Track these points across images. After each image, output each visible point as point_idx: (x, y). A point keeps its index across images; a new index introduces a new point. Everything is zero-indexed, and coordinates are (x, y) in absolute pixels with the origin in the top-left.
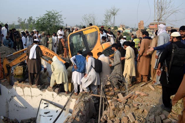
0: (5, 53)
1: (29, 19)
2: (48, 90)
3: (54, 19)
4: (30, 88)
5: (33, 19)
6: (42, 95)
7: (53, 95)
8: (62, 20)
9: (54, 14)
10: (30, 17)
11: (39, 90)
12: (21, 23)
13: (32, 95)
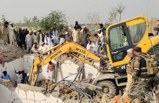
0: (10, 51)
1: (34, 18)
2: (52, 96)
3: (58, 18)
4: (34, 92)
5: (37, 18)
6: (46, 100)
7: (58, 101)
8: (65, 20)
9: (58, 14)
10: (35, 17)
11: (43, 95)
12: (27, 22)
13: (36, 100)
